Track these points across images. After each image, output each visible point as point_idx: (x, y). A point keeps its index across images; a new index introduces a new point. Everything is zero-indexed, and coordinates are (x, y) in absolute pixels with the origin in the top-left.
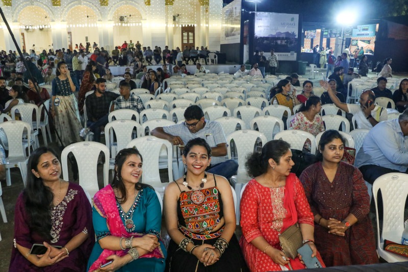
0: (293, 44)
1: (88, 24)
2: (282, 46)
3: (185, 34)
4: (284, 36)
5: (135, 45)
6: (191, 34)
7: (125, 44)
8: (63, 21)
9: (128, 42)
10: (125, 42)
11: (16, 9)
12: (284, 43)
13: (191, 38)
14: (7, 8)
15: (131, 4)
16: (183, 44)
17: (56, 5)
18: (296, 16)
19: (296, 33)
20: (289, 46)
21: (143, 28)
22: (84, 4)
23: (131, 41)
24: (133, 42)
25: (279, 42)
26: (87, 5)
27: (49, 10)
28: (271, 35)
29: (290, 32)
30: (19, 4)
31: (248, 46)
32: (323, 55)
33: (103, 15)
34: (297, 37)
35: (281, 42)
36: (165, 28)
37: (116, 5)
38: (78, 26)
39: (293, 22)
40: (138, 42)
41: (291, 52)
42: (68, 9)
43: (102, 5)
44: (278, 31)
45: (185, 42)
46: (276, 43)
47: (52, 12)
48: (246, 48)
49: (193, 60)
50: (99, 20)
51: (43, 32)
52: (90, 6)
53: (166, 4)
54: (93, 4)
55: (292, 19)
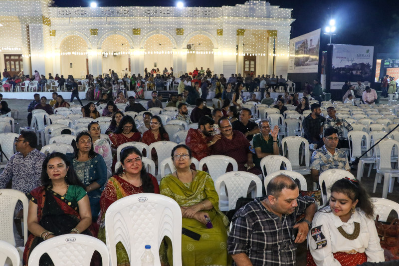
0: (367, 75)
1: (164, 52)
2: (356, 76)
3: (247, 62)
4: (359, 67)
5: (205, 71)
6: (252, 63)
7: (196, 70)
8: (142, 48)
9: (199, 69)
10: (196, 68)
11: (101, 37)
12: (359, 73)
13: (252, 66)
14: (94, 37)
15: (204, 34)
16: (245, 72)
17: (137, 34)
18: (372, 48)
19: (371, 64)
20: (363, 76)
21: (215, 57)
22: (162, 33)
23: (202, 68)
24: (203, 69)
25: (354, 72)
26: (164, 34)
27: (130, 38)
28: (348, 66)
29: (365, 63)
30: (105, 33)
31: (325, 76)
32: (392, 85)
33: (178, 43)
34: (371, 68)
35: (357, 72)
36: (235, 57)
37: (191, 35)
38: (155, 53)
39: (368, 54)
40: (208, 69)
41: (366, 82)
42: (147, 37)
43: (179, 34)
44: (354, 62)
45: (247, 70)
46: (352, 73)
47: (133, 41)
48: (323, 78)
49: (273, 88)
50: (175, 48)
51: (115, 58)
52: (167, 35)
53: (238, 35)
54: (170, 33)
55: (368, 51)
